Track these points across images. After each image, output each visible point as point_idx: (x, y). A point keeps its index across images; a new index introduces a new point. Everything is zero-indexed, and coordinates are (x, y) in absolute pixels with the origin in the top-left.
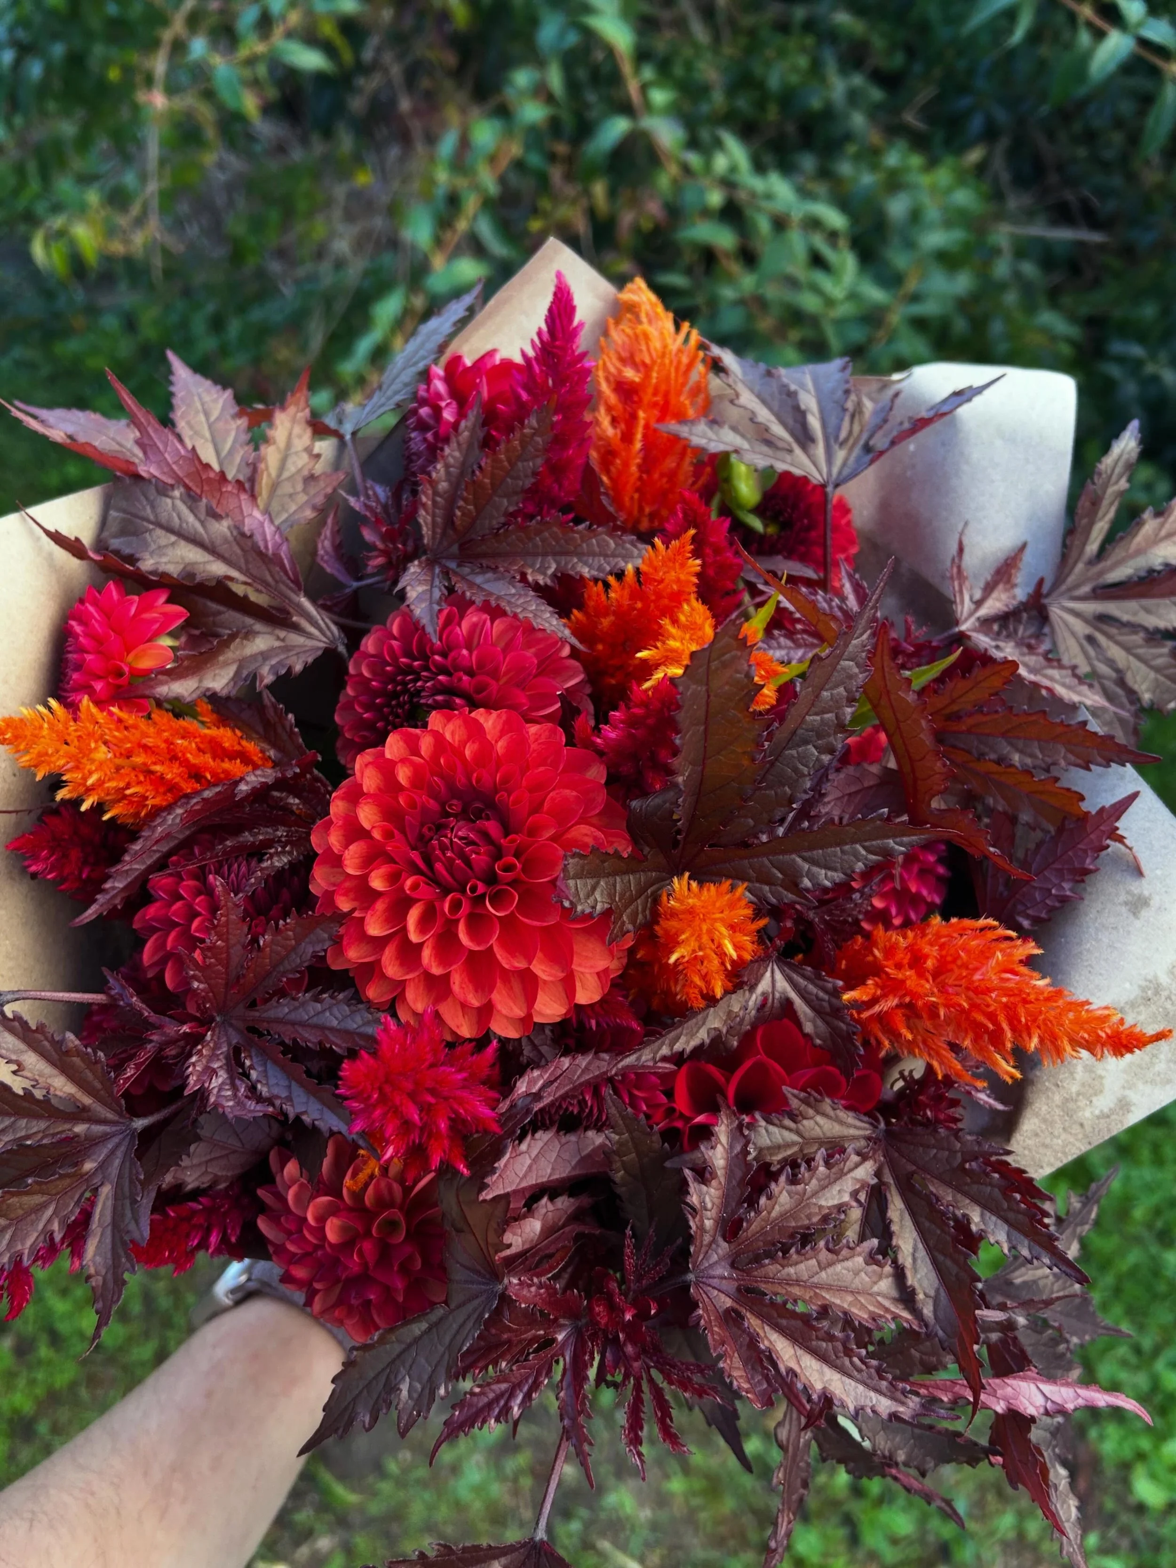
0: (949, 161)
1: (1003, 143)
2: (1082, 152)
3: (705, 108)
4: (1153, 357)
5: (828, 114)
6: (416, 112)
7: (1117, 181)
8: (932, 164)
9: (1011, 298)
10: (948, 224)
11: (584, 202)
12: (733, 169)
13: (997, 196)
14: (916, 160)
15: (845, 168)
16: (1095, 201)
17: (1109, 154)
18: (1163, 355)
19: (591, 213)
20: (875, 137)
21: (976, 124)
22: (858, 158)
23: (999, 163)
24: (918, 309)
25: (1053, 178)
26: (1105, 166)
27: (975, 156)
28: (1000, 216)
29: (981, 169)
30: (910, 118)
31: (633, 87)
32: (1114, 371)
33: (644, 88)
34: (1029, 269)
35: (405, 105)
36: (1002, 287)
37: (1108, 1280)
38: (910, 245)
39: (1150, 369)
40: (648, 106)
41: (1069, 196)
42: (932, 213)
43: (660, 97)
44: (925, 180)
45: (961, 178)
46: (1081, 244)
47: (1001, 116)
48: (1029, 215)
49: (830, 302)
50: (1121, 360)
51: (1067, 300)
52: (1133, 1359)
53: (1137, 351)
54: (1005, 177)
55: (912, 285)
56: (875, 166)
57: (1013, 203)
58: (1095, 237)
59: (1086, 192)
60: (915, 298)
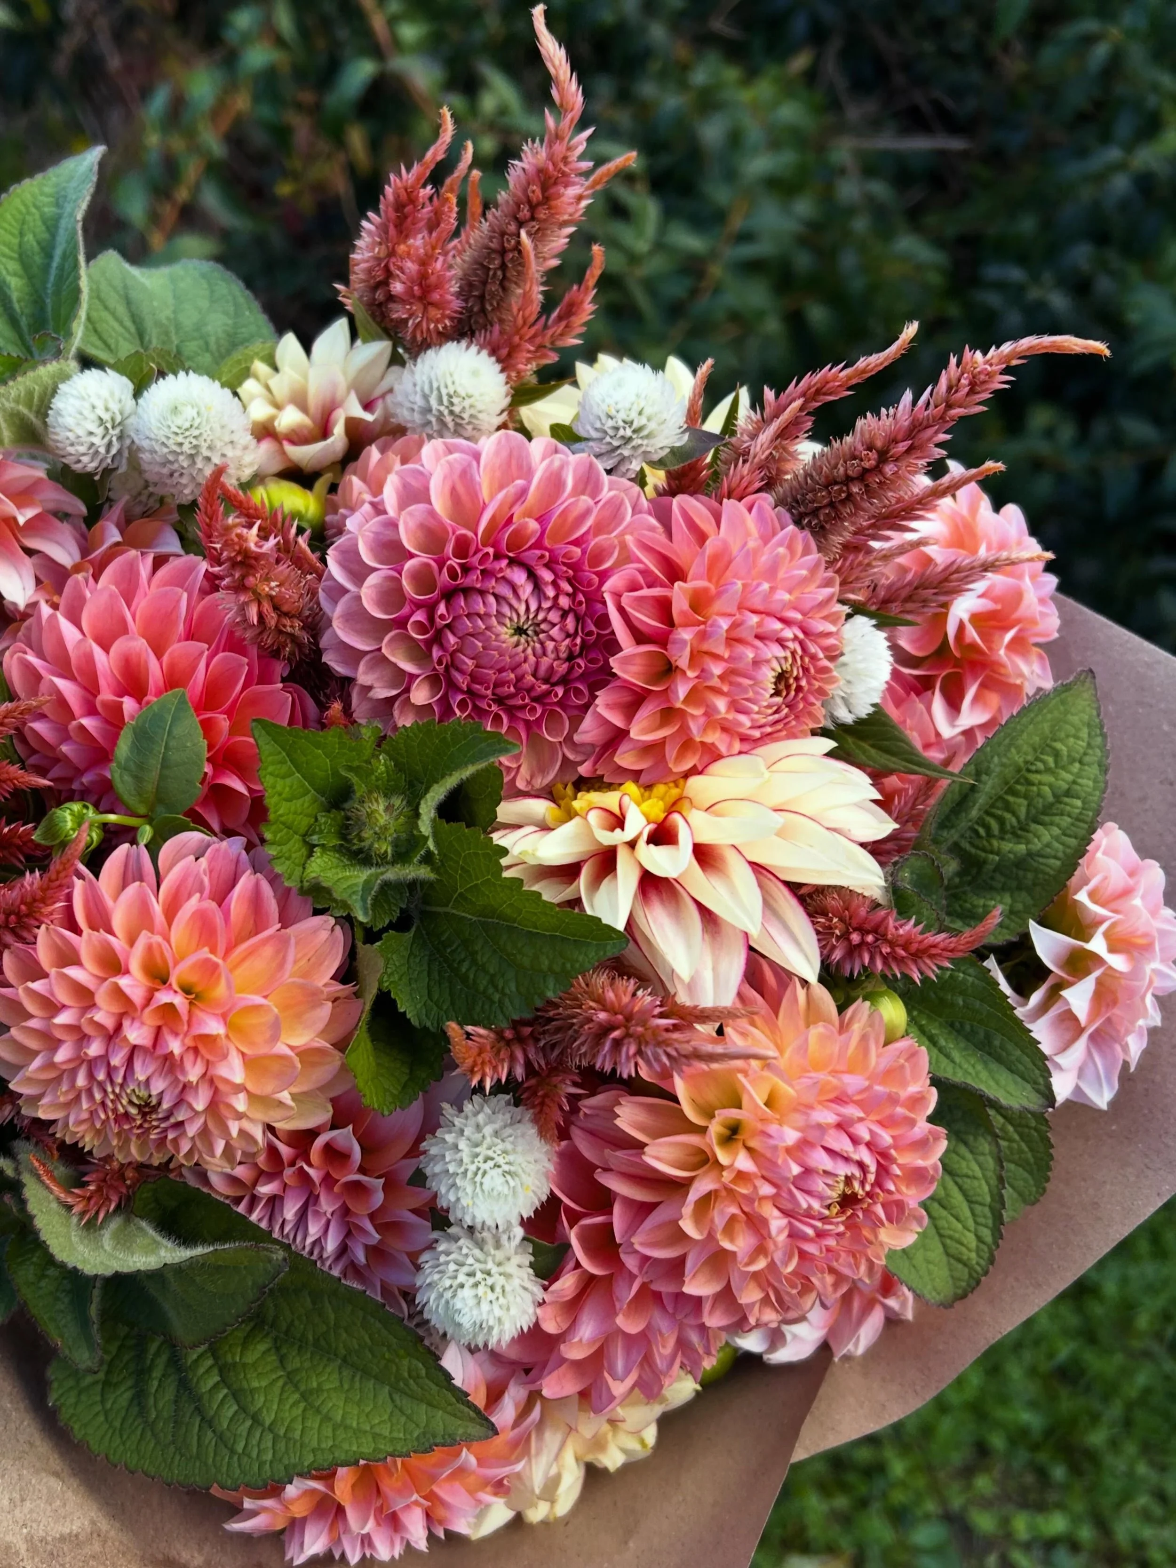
0: (773, 70)
1: (835, 45)
2: (928, 46)
3: (478, 35)
4: (1035, 278)
5: (621, 29)
6: (129, 69)
7: (975, 75)
8: (751, 74)
9: (860, 224)
10: (775, 144)
11: (341, 157)
12: (503, 111)
13: (834, 105)
14: (732, 74)
15: (647, 89)
16: (949, 103)
17: (962, 45)
18: (1047, 276)
19: (351, 169)
20: (681, 51)
21: (799, 25)
22: (663, 76)
23: (831, 68)
24: (748, 251)
25: (899, 79)
26: (958, 59)
27: (800, 62)
28: (840, 128)
29: (811, 76)
30: (718, 25)
31: (378, 22)
32: (993, 299)
33: (392, 21)
34: (879, 189)
35: (114, 62)
36: (850, 211)
37: (1116, 1410)
38: (731, 175)
39: (1034, 294)
40: (397, 45)
41: (919, 98)
42: (754, 133)
43: (410, 32)
44: (746, 96)
45: (788, 90)
46: (942, 153)
47: (829, 14)
48: (875, 125)
49: (633, 259)
50: (1001, 286)
51: (931, 220)
52: (1158, 1511)
53: (1015, 274)
54: (841, 83)
55: (737, 223)
56: (683, 85)
57: (854, 113)
58: (956, 144)
59: (938, 94)
60: (745, 237)
